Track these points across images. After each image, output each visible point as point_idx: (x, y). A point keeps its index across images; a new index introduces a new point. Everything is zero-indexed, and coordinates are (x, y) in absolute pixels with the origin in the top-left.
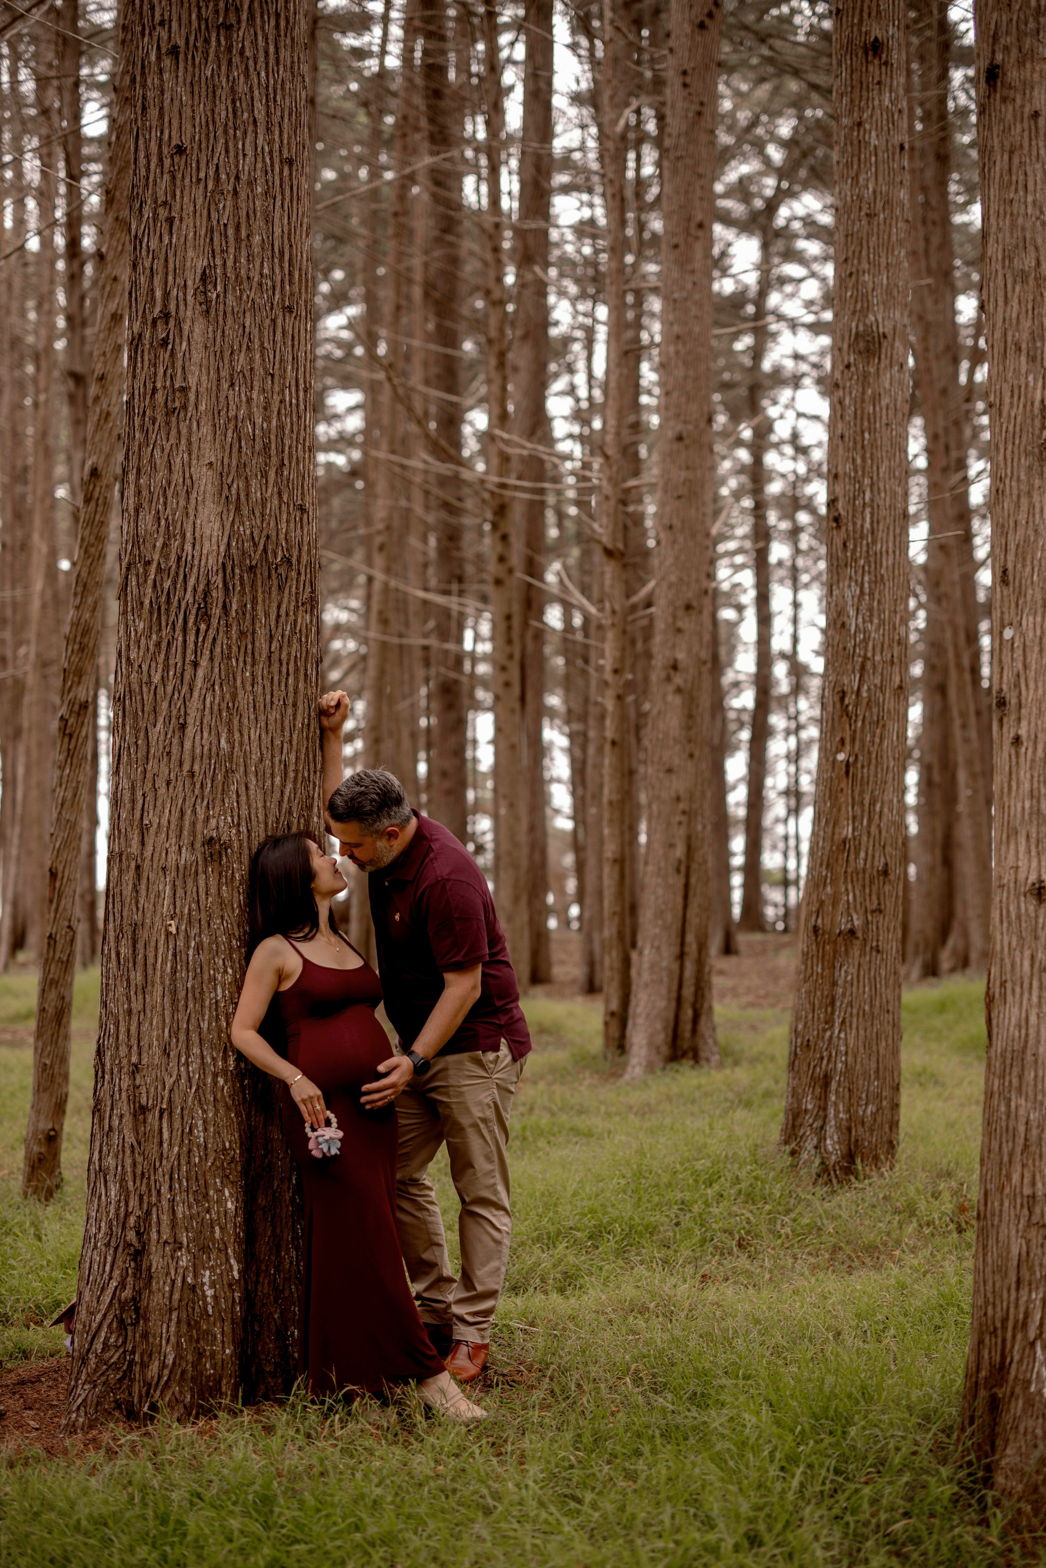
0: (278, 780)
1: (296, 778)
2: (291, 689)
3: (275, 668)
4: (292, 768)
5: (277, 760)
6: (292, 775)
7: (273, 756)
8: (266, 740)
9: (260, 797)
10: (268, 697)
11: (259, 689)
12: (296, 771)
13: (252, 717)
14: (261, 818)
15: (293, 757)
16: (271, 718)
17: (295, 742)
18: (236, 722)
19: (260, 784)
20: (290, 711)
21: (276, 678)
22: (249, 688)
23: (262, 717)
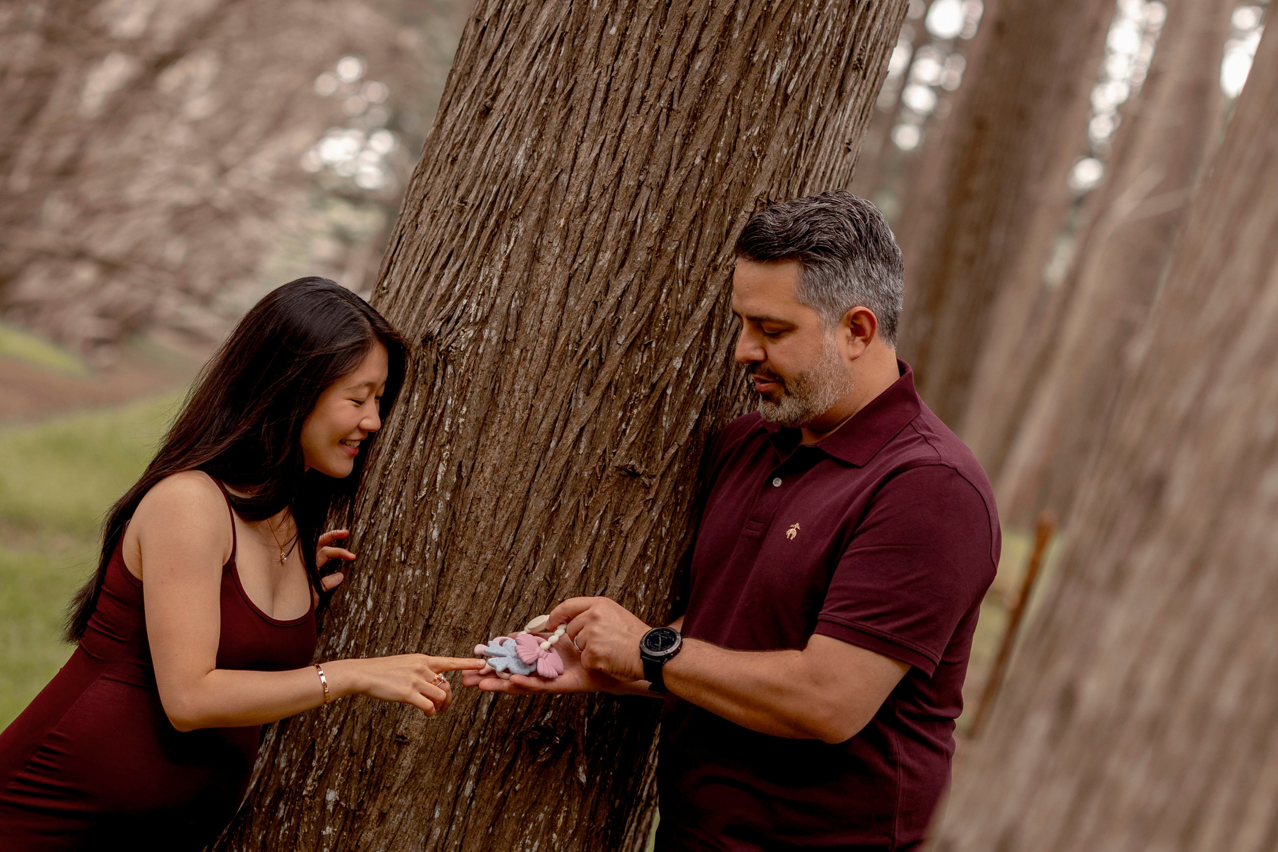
0: (605, 258)
1: (649, 269)
2: (695, 79)
3: (669, 32)
4: (647, 241)
5: (617, 216)
6: (641, 256)
7: (611, 208)
8: (606, 172)
9: (559, 282)
10: (639, 87)
11: (624, 65)
12: (657, 252)
13: (595, 118)
14: (548, 324)
15: (656, 221)
16: (631, 129)
17: (671, 191)
18: (555, 121)
19: (568, 256)
20: (679, 124)
21: (666, 52)
22: (606, 58)
23: (613, 124)
